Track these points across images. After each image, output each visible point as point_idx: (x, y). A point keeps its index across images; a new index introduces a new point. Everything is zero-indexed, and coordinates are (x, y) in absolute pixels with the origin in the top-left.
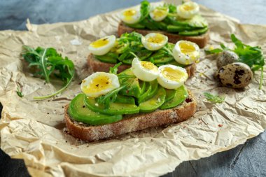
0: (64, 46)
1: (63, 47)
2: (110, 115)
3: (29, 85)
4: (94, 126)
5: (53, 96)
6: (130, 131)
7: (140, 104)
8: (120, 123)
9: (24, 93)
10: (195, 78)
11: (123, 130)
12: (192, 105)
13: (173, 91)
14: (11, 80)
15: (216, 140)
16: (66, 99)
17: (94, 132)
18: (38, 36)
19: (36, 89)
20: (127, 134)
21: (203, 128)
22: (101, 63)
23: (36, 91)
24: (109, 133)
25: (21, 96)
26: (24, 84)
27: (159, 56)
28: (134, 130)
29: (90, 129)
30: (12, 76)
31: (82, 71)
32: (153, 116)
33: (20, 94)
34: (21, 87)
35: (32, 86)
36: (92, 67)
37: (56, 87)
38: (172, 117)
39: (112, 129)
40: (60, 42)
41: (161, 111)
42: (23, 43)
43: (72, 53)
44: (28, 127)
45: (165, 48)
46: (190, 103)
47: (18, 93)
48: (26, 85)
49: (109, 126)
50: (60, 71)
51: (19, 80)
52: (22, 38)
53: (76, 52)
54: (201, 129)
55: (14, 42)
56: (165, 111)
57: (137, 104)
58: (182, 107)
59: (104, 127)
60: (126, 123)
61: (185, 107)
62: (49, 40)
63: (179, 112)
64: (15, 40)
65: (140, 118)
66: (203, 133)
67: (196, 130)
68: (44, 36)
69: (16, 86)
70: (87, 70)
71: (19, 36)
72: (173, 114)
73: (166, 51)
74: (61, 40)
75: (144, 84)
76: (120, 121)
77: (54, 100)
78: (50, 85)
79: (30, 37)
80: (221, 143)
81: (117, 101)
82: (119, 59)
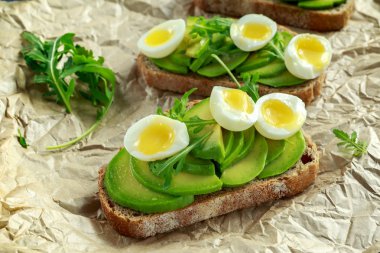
0: (96, 28)
1: (93, 32)
2: (174, 196)
3: (37, 121)
4: (146, 214)
5: (79, 142)
6: (207, 217)
7: (224, 174)
8: (191, 209)
9: (30, 140)
10: (321, 101)
11: (195, 218)
12: (312, 169)
13: (281, 143)
14: (6, 115)
15: (348, 237)
16: (100, 147)
17: (148, 225)
18: (49, 9)
19: (49, 127)
20: (203, 222)
21: (328, 213)
22: (159, 73)
23: (50, 133)
24: (173, 224)
25: (24, 146)
26: (29, 119)
27: (260, 61)
28: (215, 214)
29: (140, 221)
30: (8, 106)
31: (128, 86)
32: (246, 193)
33: (22, 142)
34: (25, 125)
35: (44, 124)
36: (144, 78)
37: (83, 120)
38: (277, 190)
39: (177, 218)
40: (88, 20)
41: (259, 184)
42: (23, 27)
43: (110, 43)
44: (39, 223)
45: (272, 44)
46: (308, 164)
47: (19, 139)
48: (33, 122)
49: (173, 214)
50: (90, 87)
51: (20, 112)
52: (21, 17)
53: (118, 42)
54: (324, 215)
55: (8, 26)
56: (266, 183)
57: (219, 173)
58: (294, 174)
59: (164, 217)
60: (201, 207)
61: (299, 174)
62: (69, 17)
63: (288, 181)
64: (9, 22)
65: (223, 198)
66: (327, 222)
67: (315, 219)
68: (60, 8)
69: (16, 126)
70: (137, 82)
71: (17, 12)
72: (278, 186)
73: (274, 51)
74: (91, 16)
75: (232, 136)
76: (189, 206)
77: (81, 150)
78: (73, 117)
79: (35, 13)
80: (355, 242)
81: (185, 170)
82: (191, 68)
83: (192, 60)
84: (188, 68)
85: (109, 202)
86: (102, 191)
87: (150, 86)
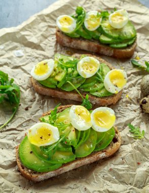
2: (53, 164)
11: (62, 172)
16: (15, 129)
17: (41, 177)
24: (52, 175)
38: (101, 156)
46: (116, 143)
49: (52, 172)
53: (19, 67)
59: (48, 174)
60: (65, 167)
63: (106, 152)
65: (76, 163)
73: (98, 77)
75: (80, 132)
76: (60, 168)
82: (58, 86)
83: (58, 82)
84: (56, 86)
85: (22, 166)
86: (18, 160)
87: (37, 93)
